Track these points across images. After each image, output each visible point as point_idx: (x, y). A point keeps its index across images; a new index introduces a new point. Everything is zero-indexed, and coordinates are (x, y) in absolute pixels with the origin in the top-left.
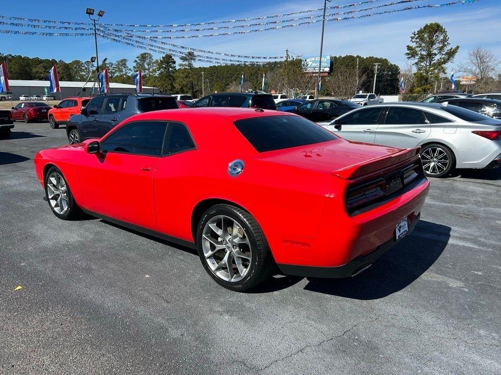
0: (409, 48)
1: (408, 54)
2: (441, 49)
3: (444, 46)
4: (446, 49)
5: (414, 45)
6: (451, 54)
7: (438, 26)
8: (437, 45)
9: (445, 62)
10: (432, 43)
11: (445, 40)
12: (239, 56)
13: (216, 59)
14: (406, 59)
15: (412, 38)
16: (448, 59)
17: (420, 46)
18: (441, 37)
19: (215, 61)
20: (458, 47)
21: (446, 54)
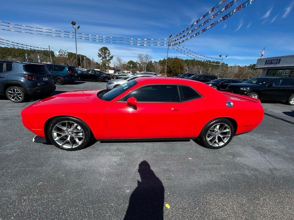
0: (99, 54)
1: (99, 56)
2: (109, 56)
3: (109, 55)
4: (110, 56)
5: (100, 53)
6: (112, 57)
7: (107, 48)
8: (107, 54)
9: (110, 60)
10: (106, 53)
11: (109, 53)
12: (30, 46)
13: (7, 43)
14: (98, 57)
15: (99, 50)
16: (111, 59)
17: (102, 54)
18: (108, 52)
19: (6, 44)
20: (113, 56)
21: (110, 57)
